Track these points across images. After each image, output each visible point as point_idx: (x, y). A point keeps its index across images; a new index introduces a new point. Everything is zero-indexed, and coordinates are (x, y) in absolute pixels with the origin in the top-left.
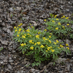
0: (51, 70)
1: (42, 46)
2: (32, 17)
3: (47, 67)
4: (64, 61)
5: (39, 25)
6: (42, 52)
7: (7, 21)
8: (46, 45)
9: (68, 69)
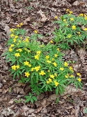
0: (52, 112)
1: (42, 73)
2: (43, 2)
3: (47, 102)
4: (73, 93)
5: (48, 20)
6: (41, 82)
7: (8, 10)
8: (49, 71)
9: (76, 114)
